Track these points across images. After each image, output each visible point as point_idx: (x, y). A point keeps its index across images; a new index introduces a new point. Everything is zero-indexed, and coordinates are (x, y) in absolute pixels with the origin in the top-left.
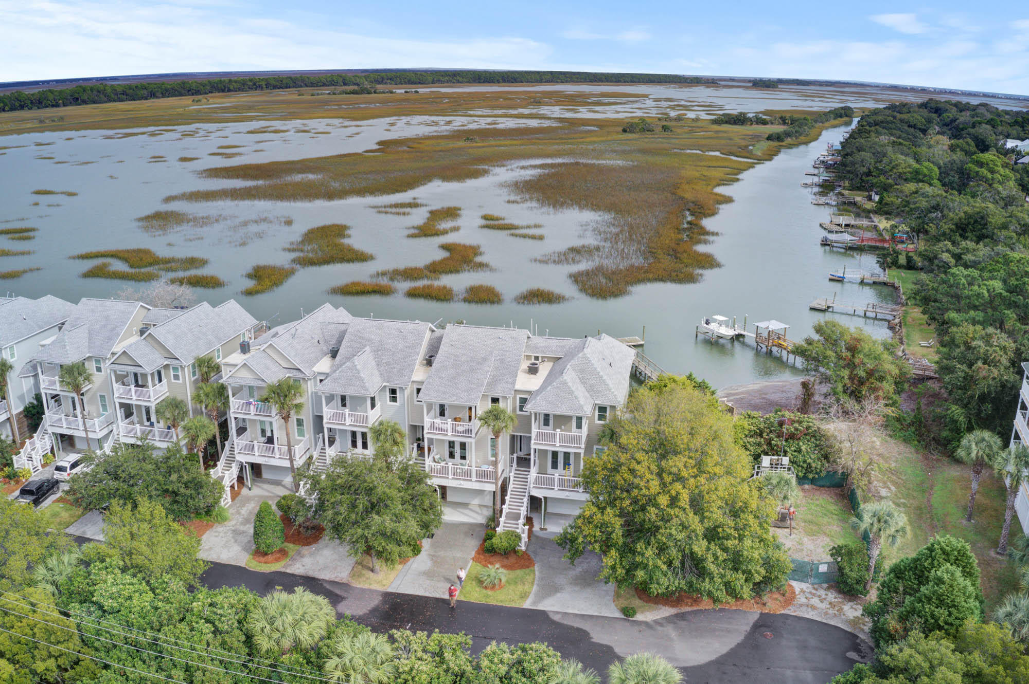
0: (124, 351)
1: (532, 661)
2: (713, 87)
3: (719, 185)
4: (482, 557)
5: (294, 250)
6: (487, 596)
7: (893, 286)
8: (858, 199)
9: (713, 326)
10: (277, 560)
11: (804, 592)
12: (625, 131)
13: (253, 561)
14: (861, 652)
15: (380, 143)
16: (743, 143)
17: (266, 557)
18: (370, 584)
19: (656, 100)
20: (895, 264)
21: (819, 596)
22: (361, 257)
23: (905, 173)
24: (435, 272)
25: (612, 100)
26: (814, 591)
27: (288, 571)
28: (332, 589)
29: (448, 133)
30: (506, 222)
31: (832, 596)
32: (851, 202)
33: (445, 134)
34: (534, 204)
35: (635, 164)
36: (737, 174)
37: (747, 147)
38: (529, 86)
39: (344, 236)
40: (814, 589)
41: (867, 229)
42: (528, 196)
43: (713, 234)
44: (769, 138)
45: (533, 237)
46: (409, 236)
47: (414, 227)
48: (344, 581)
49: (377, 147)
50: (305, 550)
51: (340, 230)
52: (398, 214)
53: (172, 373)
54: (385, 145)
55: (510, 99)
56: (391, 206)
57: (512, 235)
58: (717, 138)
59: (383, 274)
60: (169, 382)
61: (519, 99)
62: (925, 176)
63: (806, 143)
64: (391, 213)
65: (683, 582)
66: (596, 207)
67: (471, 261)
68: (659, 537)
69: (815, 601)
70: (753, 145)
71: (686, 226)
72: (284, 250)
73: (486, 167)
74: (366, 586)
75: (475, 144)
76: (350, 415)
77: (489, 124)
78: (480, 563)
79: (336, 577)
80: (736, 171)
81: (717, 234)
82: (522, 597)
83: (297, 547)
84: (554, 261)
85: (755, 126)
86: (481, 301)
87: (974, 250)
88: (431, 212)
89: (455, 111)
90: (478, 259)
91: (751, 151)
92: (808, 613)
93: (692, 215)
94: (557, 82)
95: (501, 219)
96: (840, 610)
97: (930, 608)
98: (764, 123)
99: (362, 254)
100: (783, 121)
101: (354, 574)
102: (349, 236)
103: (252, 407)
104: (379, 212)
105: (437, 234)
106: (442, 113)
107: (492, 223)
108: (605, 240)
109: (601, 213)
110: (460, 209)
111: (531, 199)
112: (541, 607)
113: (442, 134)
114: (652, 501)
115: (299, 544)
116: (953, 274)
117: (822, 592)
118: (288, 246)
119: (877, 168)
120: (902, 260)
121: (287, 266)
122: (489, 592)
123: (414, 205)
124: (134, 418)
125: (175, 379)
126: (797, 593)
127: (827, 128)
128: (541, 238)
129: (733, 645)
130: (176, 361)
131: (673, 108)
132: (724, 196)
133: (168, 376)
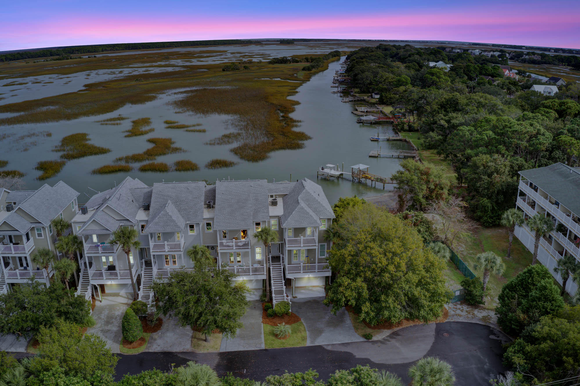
0: (5, 222)
1: (366, 377)
2: (260, 45)
3: (288, 96)
4: (267, 320)
5: (59, 151)
6: (283, 343)
7: (405, 141)
8: (365, 98)
9: (326, 170)
10: (141, 345)
11: (451, 308)
12: (224, 70)
13: (124, 348)
14: (496, 334)
15: (85, 86)
16: (291, 73)
17: (132, 344)
18: (208, 350)
19: (232, 53)
20: (403, 130)
21: (459, 309)
22: (102, 151)
23: (392, 82)
24: (152, 155)
25: (208, 55)
26: (455, 307)
27: (150, 351)
28: (184, 357)
29: (123, 78)
30: (179, 124)
31: (465, 307)
32: (362, 100)
33: (121, 78)
34: (191, 113)
35: (237, 87)
36: (295, 89)
37: (293, 75)
38: (158, 50)
39: (87, 140)
40: (454, 305)
41: (377, 113)
42: (186, 109)
43: (298, 121)
44: (304, 69)
45: (200, 131)
46: (126, 137)
47: (127, 131)
48: (190, 350)
49: (84, 88)
50: (155, 335)
51: (83, 137)
52: (114, 124)
53: (36, 232)
54: (89, 87)
55: (151, 57)
56: (108, 120)
57: (187, 131)
58: (275, 71)
59: (120, 159)
60: (35, 239)
61: (156, 57)
62: (404, 82)
63: (323, 71)
64: (109, 124)
65: (407, 313)
66: (227, 112)
67: (170, 147)
68: (395, 290)
69: (458, 312)
70: (297, 74)
71: (281, 118)
72: (53, 151)
73: (154, 95)
74: (206, 351)
75: (142, 83)
76: (168, 245)
77: (145, 71)
78: (268, 324)
79: (184, 349)
80: (294, 88)
81: (300, 121)
82: (303, 340)
83: (149, 334)
84: (218, 144)
85: (292, 64)
86: (187, 170)
87: (456, 117)
88: (134, 122)
89: (122, 65)
90: (173, 146)
91: (296, 77)
92: (459, 319)
93: (282, 112)
94: (173, 47)
95: (176, 123)
96: (473, 314)
97: (541, 304)
98: (297, 62)
99: (102, 149)
100: (307, 60)
101: (193, 345)
102: (90, 140)
103: (100, 248)
104: (102, 124)
105: (142, 134)
106: (115, 67)
107: (171, 125)
108: (241, 129)
109: (231, 115)
110: (149, 119)
111: (188, 110)
112: (317, 344)
113: (120, 78)
114: (383, 270)
115: (150, 332)
116: (461, 130)
117: (459, 306)
118: (54, 149)
119: (375, 80)
120: (406, 127)
121: (59, 161)
122: (283, 341)
123: (121, 118)
124: (11, 266)
125: (38, 236)
126: (448, 309)
127: (330, 63)
128: (204, 131)
129: (431, 344)
130: (40, 224)
131: (244, 57)
132: (294, 101)
133: (34, 236)
